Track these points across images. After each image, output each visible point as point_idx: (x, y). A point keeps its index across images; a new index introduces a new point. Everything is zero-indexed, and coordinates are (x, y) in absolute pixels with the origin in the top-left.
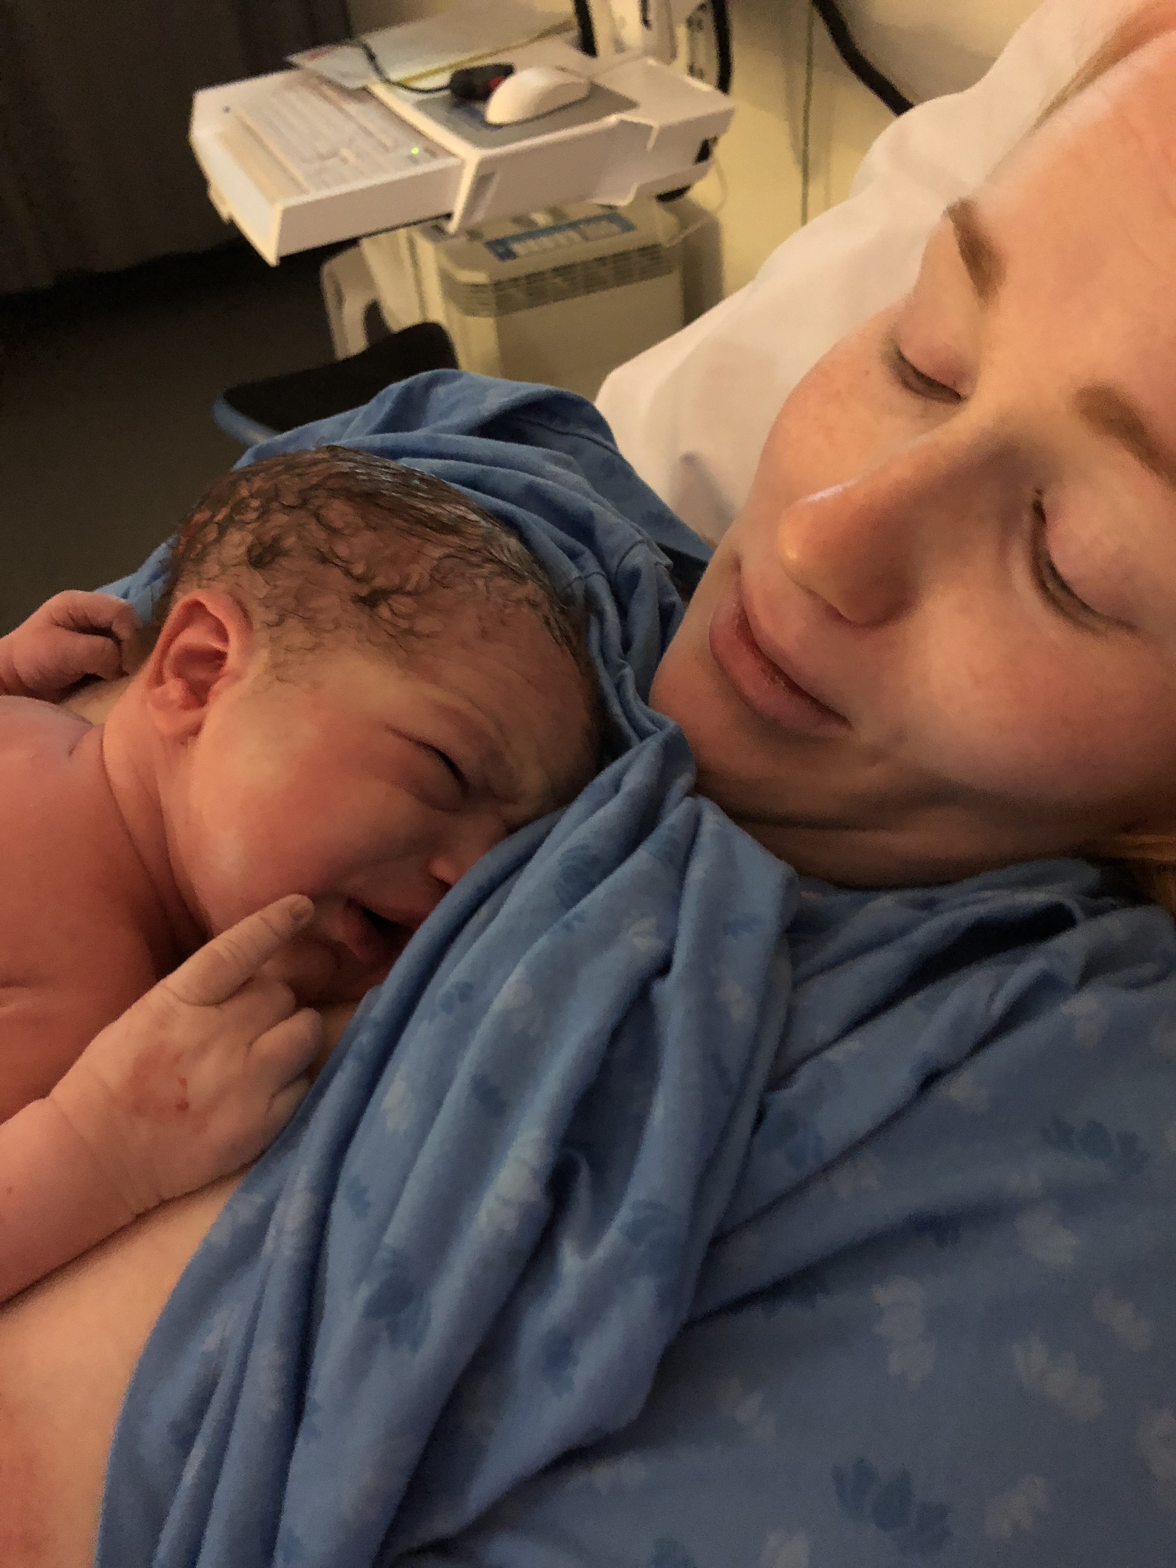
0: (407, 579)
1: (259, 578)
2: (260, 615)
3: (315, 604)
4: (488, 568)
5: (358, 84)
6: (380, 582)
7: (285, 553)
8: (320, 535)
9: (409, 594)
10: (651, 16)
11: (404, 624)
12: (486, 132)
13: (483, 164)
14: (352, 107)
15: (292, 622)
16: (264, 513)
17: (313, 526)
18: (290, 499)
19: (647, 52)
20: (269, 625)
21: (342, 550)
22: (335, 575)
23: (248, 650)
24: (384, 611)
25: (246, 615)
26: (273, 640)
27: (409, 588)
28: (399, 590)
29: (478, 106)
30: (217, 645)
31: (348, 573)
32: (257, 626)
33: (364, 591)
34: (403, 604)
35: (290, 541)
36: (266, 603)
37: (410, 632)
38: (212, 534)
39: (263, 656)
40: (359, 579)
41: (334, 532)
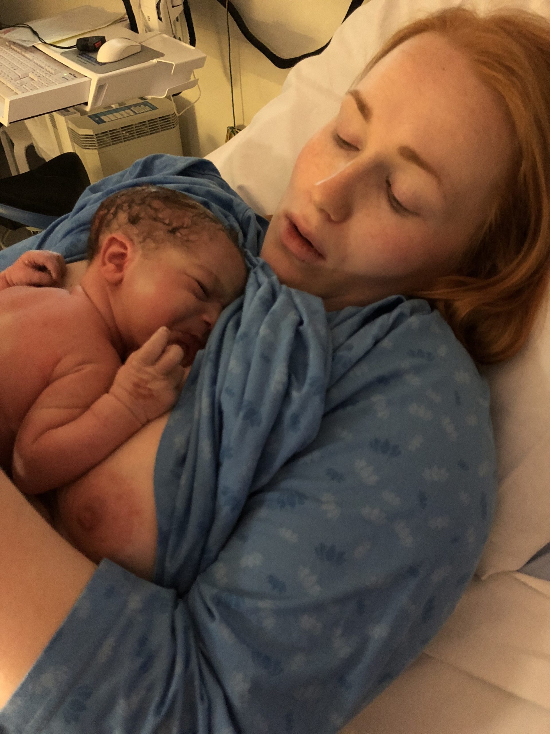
0: (183, 224)
1: (134, 227)
2: (136, 239)
3: (154, 234)
4: (208, 219)
5: (29, 45)
6: (175, 225)
7: (143, 218)
8: (152, 212)
9: (185, 228)
10: (161, 16)
11: (185, 238)
12: (98, 66)
13: (100, 80)
14: (29, 55)
15: (148, 240)
16: (130, 207)
17: (149, 209)
18: (139, 202)
19: (162, 32)
20: (140, 243)
21: (160, 215)
22: (160, 225)
23: (135, 251)
24: (178, 234)
25: (131, 240)
26: (143, 248)
27: (185, 226)
28: (182, 227)
29: (92, 55)
30: (122, 251)
31: (164, 223)
32: (136, 243)
33: (170, 228)
34: (184, 231)
35: (142, 215)
36: (138, 235)
37: (187, 241)
38: (109, 217)
39: (140, 252)
40: (168, 225)
41: (156, 210)
